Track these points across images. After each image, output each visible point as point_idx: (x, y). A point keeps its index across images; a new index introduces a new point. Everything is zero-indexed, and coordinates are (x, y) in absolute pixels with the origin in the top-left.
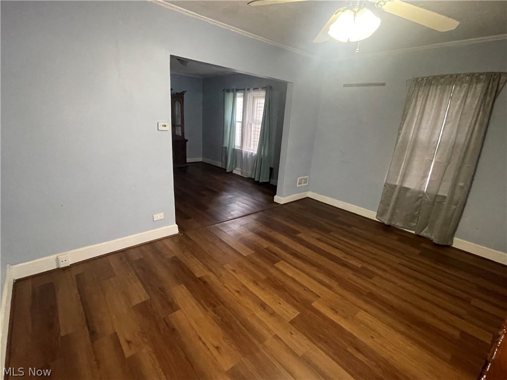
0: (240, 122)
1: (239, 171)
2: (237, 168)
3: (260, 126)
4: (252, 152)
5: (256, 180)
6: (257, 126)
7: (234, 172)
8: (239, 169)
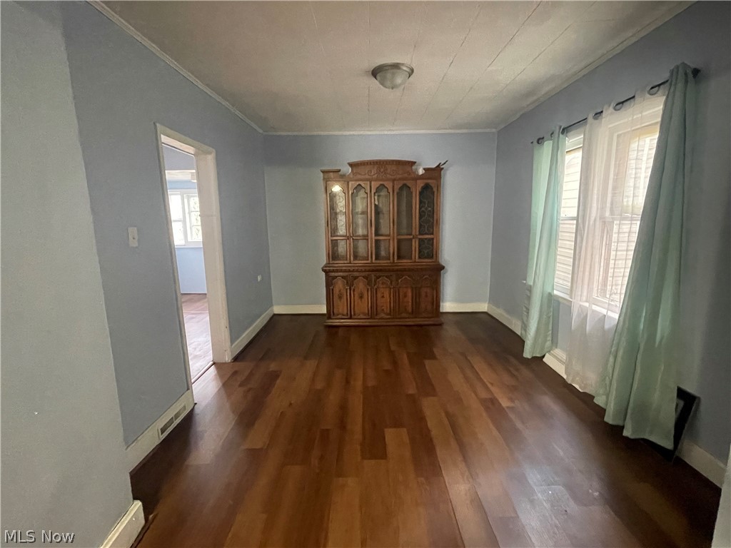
0: (572, 219)
1: (560, 361)
2: (557, 352)
3: (636, 227)
4: (604, 311)
5: (609, 418)
6: (626, 228)
7: (548, 360)
8: (563, 356)
